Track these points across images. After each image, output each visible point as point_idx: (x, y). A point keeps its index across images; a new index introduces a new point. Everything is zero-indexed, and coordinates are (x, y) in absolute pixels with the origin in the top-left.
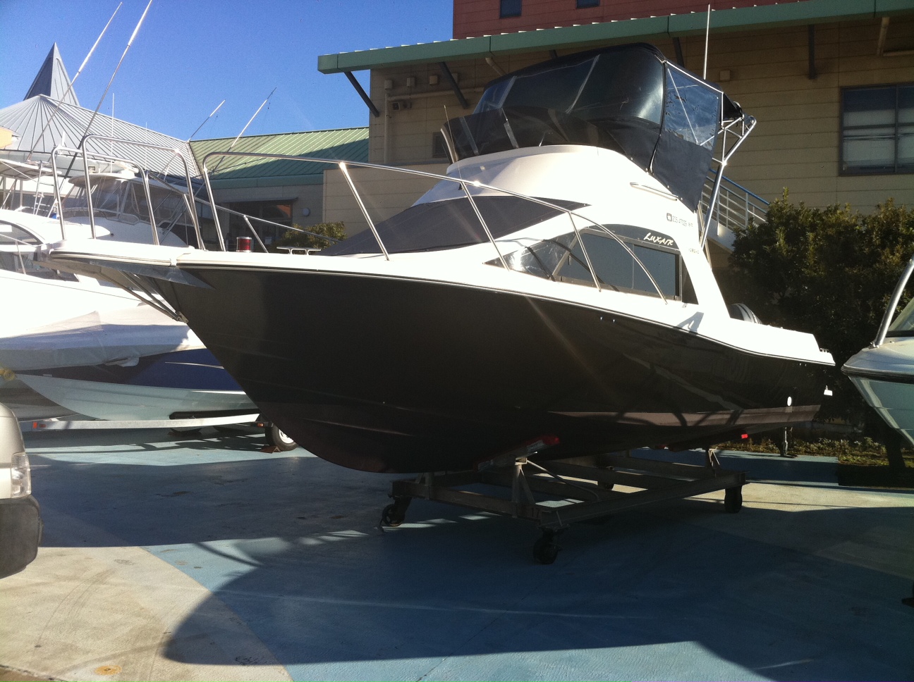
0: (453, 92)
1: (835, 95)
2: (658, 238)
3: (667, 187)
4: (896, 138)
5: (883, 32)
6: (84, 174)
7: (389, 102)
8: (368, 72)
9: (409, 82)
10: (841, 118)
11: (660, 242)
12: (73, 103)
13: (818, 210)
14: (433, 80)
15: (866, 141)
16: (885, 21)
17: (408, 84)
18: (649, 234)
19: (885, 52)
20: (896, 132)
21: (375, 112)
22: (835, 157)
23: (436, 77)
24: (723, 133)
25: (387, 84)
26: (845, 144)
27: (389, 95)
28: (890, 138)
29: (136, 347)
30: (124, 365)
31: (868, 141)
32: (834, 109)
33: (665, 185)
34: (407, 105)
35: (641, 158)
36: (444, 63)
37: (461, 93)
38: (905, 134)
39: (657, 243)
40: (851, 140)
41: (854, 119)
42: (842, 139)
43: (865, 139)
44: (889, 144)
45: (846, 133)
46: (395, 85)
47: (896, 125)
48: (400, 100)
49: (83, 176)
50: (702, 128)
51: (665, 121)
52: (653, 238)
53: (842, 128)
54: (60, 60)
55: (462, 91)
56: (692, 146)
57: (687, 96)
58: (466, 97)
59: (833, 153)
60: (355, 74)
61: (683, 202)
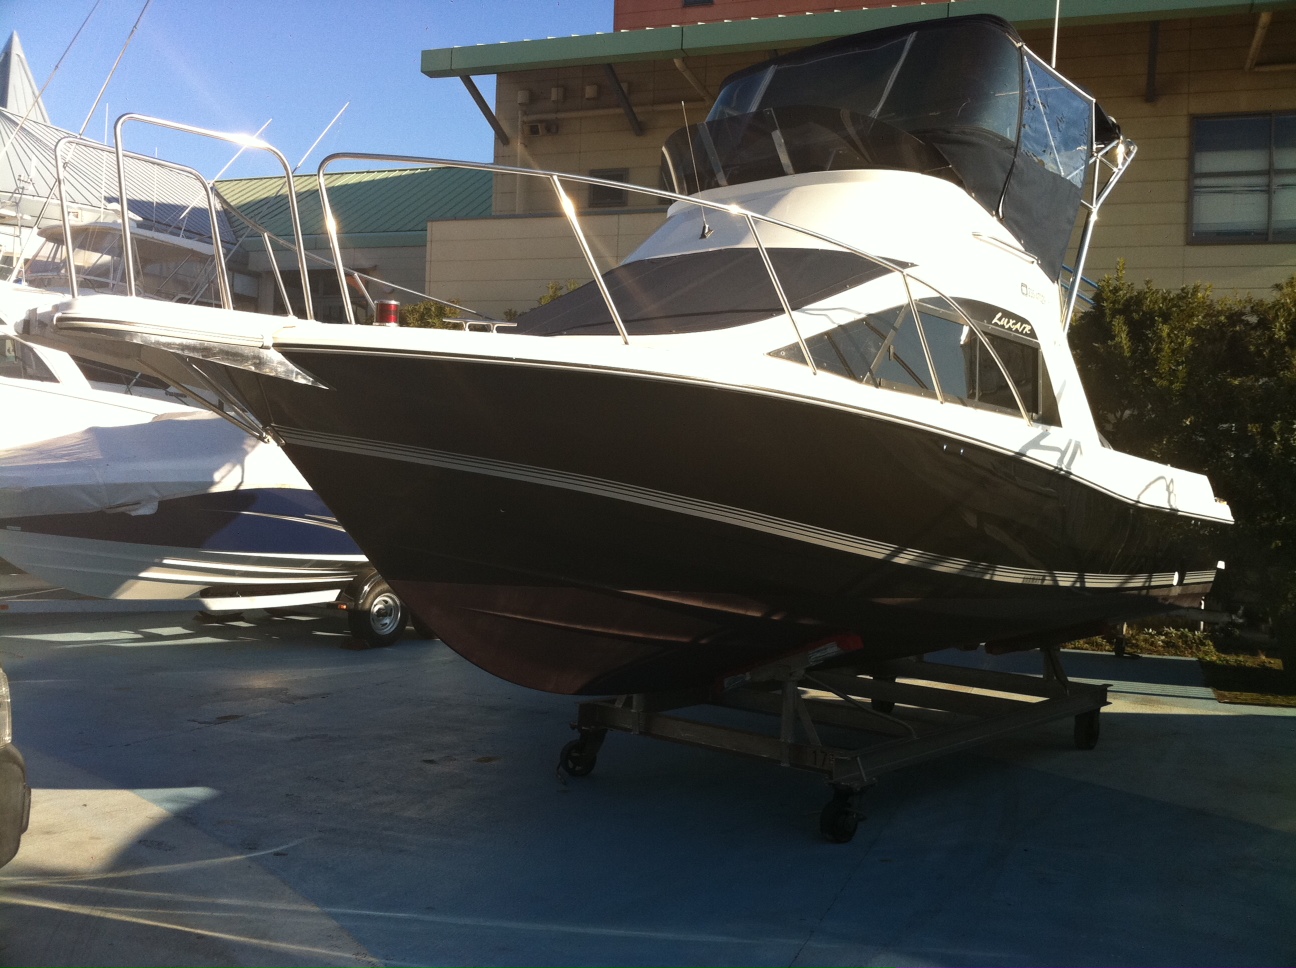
0: (620, 111)
1: (1182, 126)
2: (1012, 322)
3: (1020, 242)
4: (1268, 191)
5: (1259, 33)
6: (62, 223)
7: (524, 123)
8: (493, 78)
9: (554, 94)
10: (1191, 161)
11: (1014, 328)
12: (41, 120)
13: (1169, 292)
14: (590, 91)
15: (1227, 195)
16: (1265, 18)
17: (554, 97)
18: (1000, 315)
19: (1259, 64)
20: (1269, 181)
21: (502, 138)
22: (1181, 219)
23: (595, 87)
24: (1095, 162)
25: (521, 97)
26: (1196, 198)
27: (525, 113)
28: (1261, 191)
29: (154, 485)
30: (133, 514)
31: (1232, 195)
32: (1181, 148)
33: (1019, 239)
34: (552, 128)
35: (987, 194)
36: (609, 66)
37: (634, 114)
38: (1284, 186)
39: (1010, 329)
40: (1205, 192)
41: (1210, 162)
42: (1191, 193)
43: (1225, 192)
44: (1260, 199)
45: (1198, 182)
46: (533, 98)
47: (1270, 172)
48: (541, 121)
49: (60, 226)
50: (1069, 153)
51: (1022, 139)
52: (1004, 321)
53: (1192, 174)
54: (22, 56)
55: (635, 110)
56: (1056, 177)
57: (1049, 100)
58: (640, 118)
59: (1178, 210)
60: (476, 79)
61: (1041, 266)
